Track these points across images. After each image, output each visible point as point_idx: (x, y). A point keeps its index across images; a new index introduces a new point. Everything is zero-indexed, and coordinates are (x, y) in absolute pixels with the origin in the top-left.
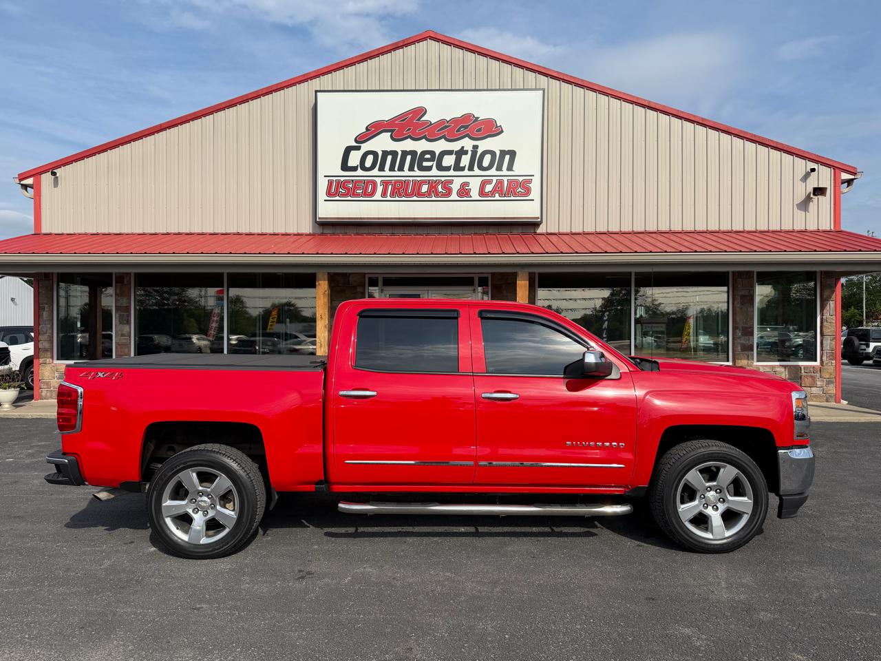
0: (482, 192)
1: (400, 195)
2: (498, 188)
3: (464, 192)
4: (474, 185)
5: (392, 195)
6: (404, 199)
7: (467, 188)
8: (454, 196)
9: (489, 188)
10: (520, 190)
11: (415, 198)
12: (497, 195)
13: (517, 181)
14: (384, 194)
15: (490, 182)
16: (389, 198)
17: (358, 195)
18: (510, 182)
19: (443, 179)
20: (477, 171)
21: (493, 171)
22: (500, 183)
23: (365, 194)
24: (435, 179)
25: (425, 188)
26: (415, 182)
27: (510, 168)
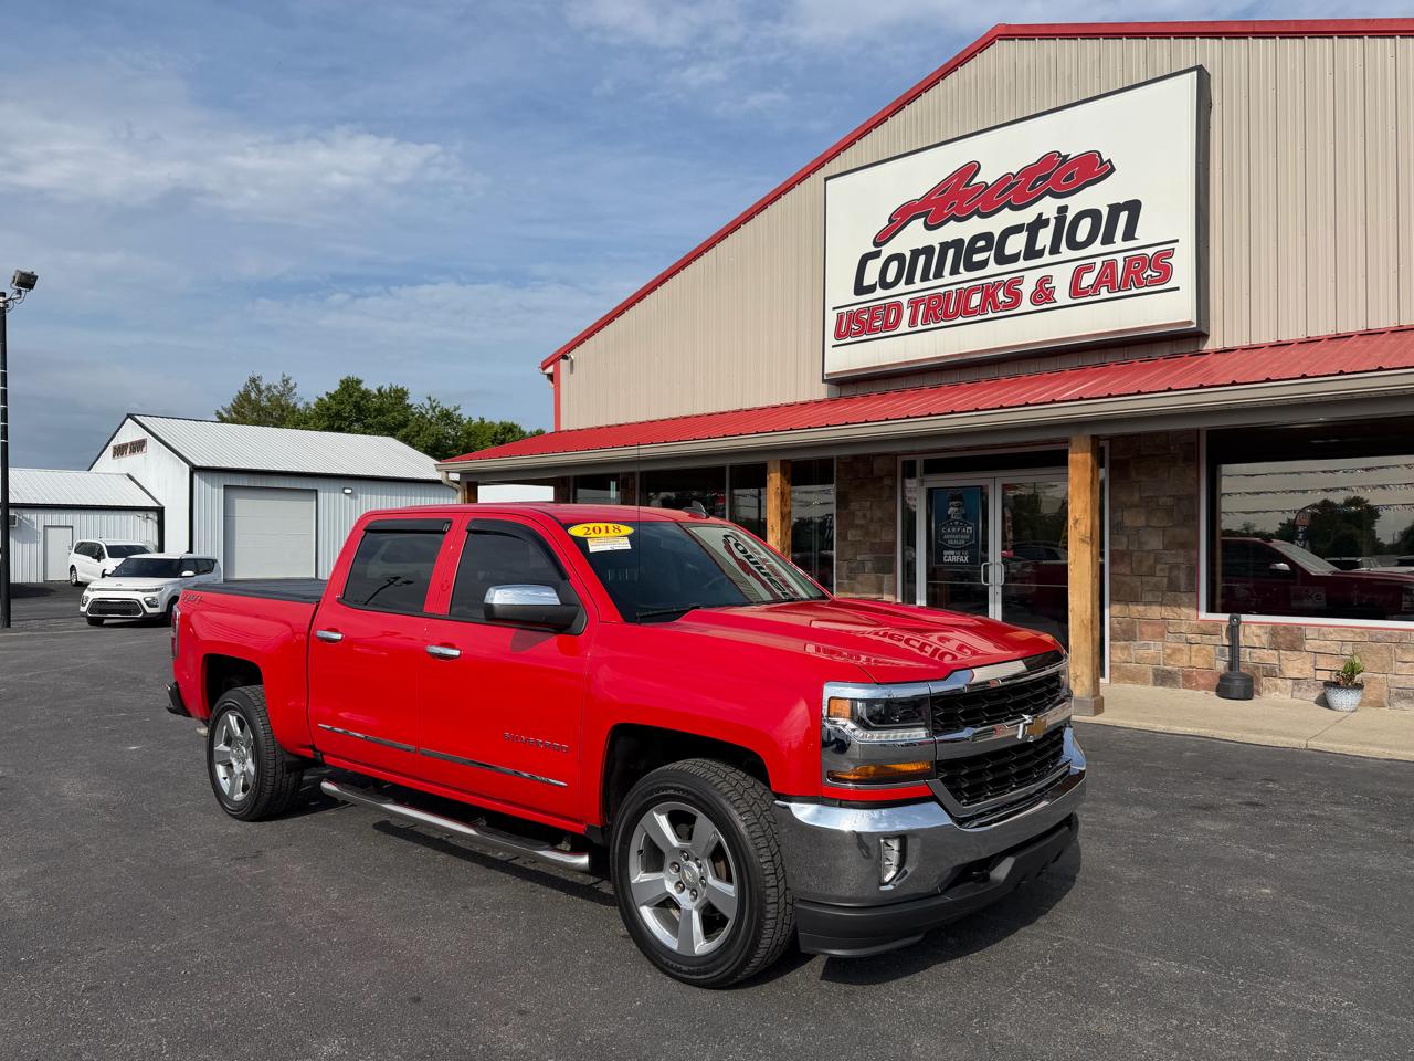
0: (1076, 290)
1: (937, 319)
2: (1107, 278)
3: (1043, 294)
4: (1061, 278)
5: (925, 321)
6: (943, 324)
7: (1047, 286)
8: (1026, 305)
9: (1088, 280)
10: (1149, 272)
11: (960, 320)
12: (1104, 290)
13: (1142, 258)
14: (913, 322)
15: (1089, 268)
16: (920, 327)
17: (877, 330)
18: (1129, 262)
19: (1006, 278)
20: (1066, 252)
21: (1097, 247)
22: (1110, 266)
23: (887, 327)
24: (992, 280)
25: (976, 300)
26: (960, 293)
27: (1129, 234)
